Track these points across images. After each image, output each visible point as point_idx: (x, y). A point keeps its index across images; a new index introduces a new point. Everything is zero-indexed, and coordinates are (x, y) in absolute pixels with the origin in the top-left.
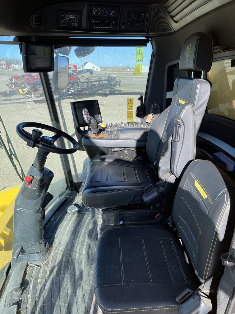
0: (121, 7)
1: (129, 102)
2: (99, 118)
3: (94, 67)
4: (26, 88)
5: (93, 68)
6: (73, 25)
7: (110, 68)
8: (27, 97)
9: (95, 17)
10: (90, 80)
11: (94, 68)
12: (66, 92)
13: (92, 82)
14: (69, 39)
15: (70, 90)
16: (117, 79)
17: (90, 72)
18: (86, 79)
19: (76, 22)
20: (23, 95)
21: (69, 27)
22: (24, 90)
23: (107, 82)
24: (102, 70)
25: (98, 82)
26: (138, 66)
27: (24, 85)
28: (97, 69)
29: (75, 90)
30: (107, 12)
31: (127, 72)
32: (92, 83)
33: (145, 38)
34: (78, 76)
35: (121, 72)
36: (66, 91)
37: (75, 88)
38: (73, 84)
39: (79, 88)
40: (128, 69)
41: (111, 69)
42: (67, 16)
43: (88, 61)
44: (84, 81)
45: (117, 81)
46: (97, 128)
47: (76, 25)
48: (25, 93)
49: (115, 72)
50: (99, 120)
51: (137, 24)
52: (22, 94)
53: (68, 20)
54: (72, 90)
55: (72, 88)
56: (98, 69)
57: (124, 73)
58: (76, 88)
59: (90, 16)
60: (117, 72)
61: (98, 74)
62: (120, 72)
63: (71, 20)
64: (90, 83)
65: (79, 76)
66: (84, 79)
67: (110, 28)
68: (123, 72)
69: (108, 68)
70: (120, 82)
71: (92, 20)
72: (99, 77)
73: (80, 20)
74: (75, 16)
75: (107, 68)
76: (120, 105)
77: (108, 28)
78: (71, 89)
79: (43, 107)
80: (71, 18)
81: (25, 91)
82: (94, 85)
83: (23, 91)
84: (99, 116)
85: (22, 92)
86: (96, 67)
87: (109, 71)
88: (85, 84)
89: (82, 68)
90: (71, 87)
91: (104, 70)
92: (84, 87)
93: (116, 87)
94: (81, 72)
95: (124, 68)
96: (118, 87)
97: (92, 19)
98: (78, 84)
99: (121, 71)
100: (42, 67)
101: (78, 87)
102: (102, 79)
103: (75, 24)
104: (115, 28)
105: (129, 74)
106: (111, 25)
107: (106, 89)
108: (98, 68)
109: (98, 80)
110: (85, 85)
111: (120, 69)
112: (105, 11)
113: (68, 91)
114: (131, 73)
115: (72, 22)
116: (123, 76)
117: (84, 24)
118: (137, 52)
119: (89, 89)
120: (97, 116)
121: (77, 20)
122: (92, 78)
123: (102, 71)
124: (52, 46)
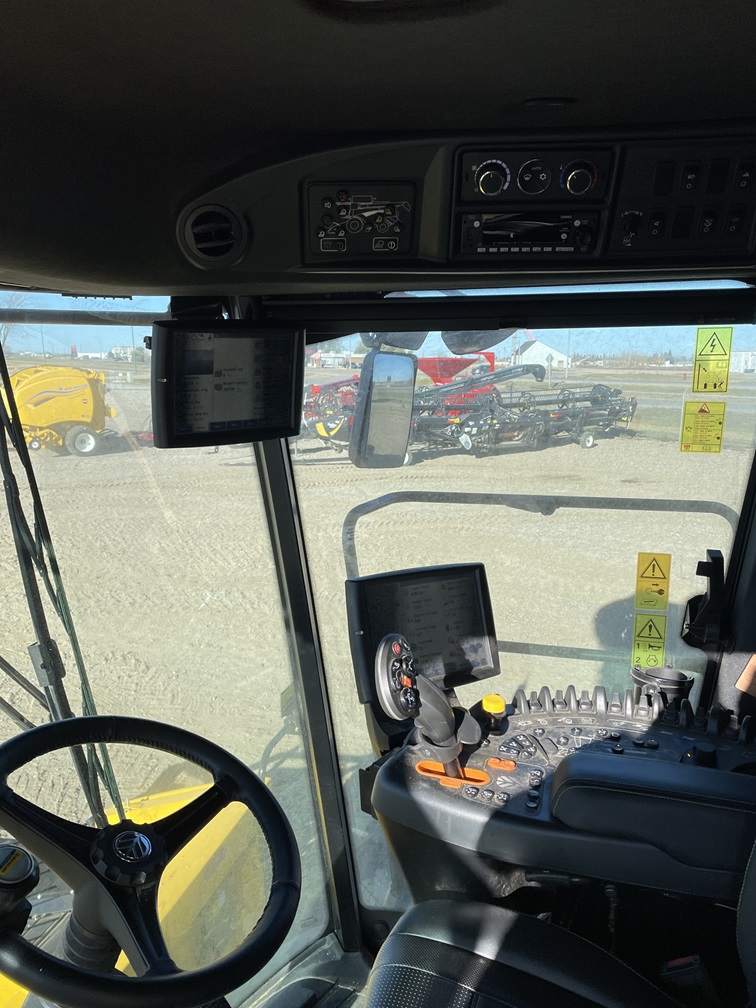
0: (618, 150)
1: (649, 573)
2: (484, 651)
3: (550, 358)
4: (337, 422)
5: (547, 359)
6: (376, 247)
7: (605, 358)
8: (337, 445)
9: (481, 205)
10: (534, 397)
11: (552, 359)
12: (452, 434)
13: (538, 405)
14: (380, 302)
15: (467, 430)
16: (627, 395)
17: (535, 374)
18: (520, 394)
19: (391, 232)
20: (326, 440)
21: (359, 256)
22: (332, 426)
23: (588, 404)
24: (578, 363)
25: (558, 403)
26: (702, 411)
27: (331, 412)
28: (561, 362)
29: (480, 428)
30: (543, 177)
31: (660, 372)
32: (538, 407)
33: (743, 285)
34: (496, 385)
35: (642, 372)
36: (453, 432)
37: (481, 422)
38: (476, 409)
39: (495, 422)
40: (667, 360)
41: (607, 362)
42: (346, 207)
43: (533, 339)
44: (514, 401)
45: (623, 403)
46: (455, 733)
47: (392, 245)
48: (332, 433)
49: (620, 372)
50: (484, 661)
51: (709, 223)
52: (322, 438)
53: (354, 225)
54: (472, 427)
55: (471, 423)
56: (565, 361)
57: (653, 375)
58: (485, 421)
59: (460, 202)
60: (626, 372)
61: (562, 378)
62: (637, 372)
63: (367, 225)
64: (532, 409)
65: (500, 386)
66: (514, 395)
67: (557, 249)
68: (646, 372)
69: (598, 359)
70: (635, 406)
71: (471, 217)
72: (563, 390)
73: (411, 224)
74: (388, 206)
75: (594, 358)
76: (630, 481)
77: (549, 249)
78: (469, 426)
79: (379, 477)
80: (366, 214)
81: (332, 429)
82: (547, 413)
83: (328, 430)
84: (486, 642)
85: (323, 433)
86: (558, 356)
87: (601, 368)
88: (516, 410)
89: (515, 359)
90: (469, 419)
91: (585, 365)
92: (510, 418)
93: (620, 420)
94: (508, 373)
95: (654, 359)
96: (627, 421)
97: (468, 213)
98: (492, 411)
99: (641, 369)
100: (239, 422)
101: (492, 419)
102: (574, 394)
103: (387, 241)
104: (584, 249)
105: (668, 376)
106: (564, 236)
107: (585, 428)
108: (564, 358)
109: (561, 397)
110: (515, 414)
111: (638, 361)
112: (536, 175)
113: (458, 432)
114: (677, 376)
115: (374, 232)
116: (646, 385)
117: (431, 240)
118: (700, 348)
119: (528, 427)
120: (475, 642)
121: (396, 224)
122: (542, 393)
123: (577, 367)
124: (297, 334)
